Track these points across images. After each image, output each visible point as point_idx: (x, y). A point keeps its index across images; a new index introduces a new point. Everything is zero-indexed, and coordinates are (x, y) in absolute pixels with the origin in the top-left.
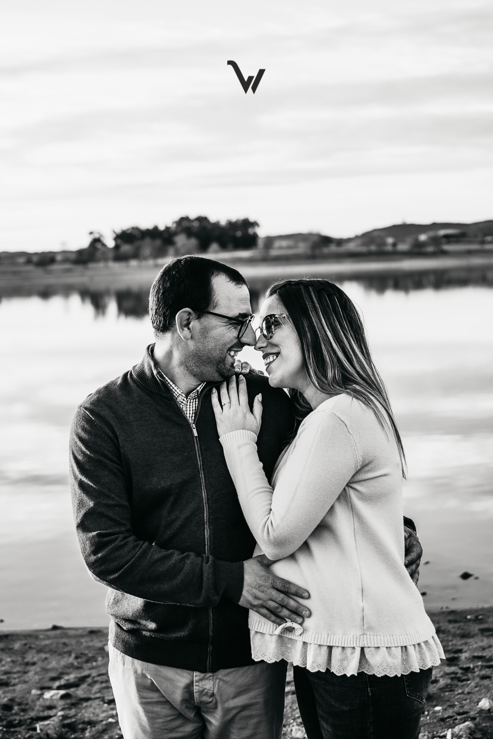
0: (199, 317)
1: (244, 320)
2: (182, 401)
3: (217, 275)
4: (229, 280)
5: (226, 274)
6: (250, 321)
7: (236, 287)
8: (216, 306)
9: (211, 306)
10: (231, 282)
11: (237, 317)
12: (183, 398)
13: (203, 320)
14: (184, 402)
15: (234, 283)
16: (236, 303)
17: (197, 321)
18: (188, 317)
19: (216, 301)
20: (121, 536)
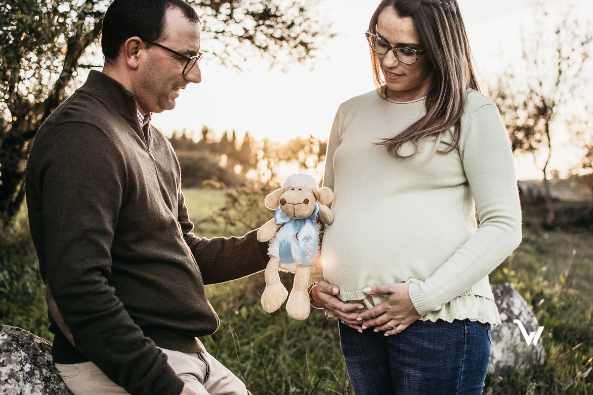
0: (147, 48)
1: (191, 58)
3: (173, 9)
4: (183, 16)
5: (182, 9)
6: (197, 59)
7: (189, 23)
8: (166, 38)
9: (162, 37)
10: (185, 18)
11: (186, 53)
13: (151, 50)
15: (188, 20)
16: (186, 39)
17: (145, 51)
18: (136, 46)
19: (167, 33)
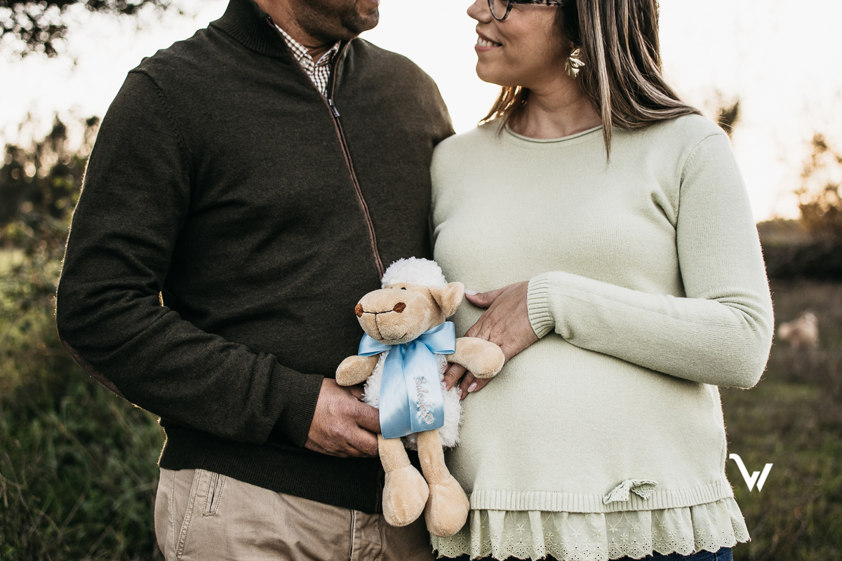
2: (307, 66)
12: (309, 62)
14: (311, 69)
20: (131, 293)
